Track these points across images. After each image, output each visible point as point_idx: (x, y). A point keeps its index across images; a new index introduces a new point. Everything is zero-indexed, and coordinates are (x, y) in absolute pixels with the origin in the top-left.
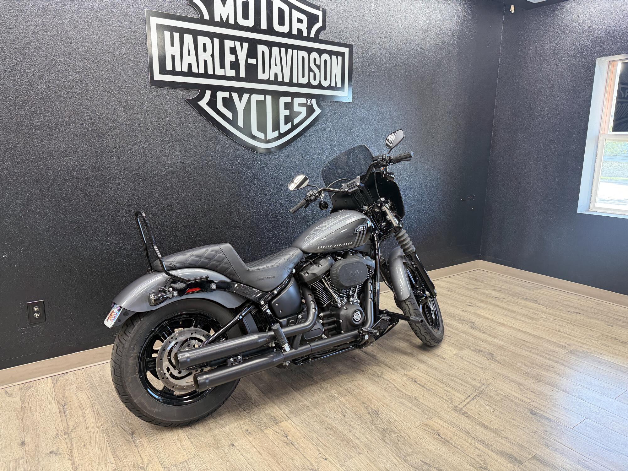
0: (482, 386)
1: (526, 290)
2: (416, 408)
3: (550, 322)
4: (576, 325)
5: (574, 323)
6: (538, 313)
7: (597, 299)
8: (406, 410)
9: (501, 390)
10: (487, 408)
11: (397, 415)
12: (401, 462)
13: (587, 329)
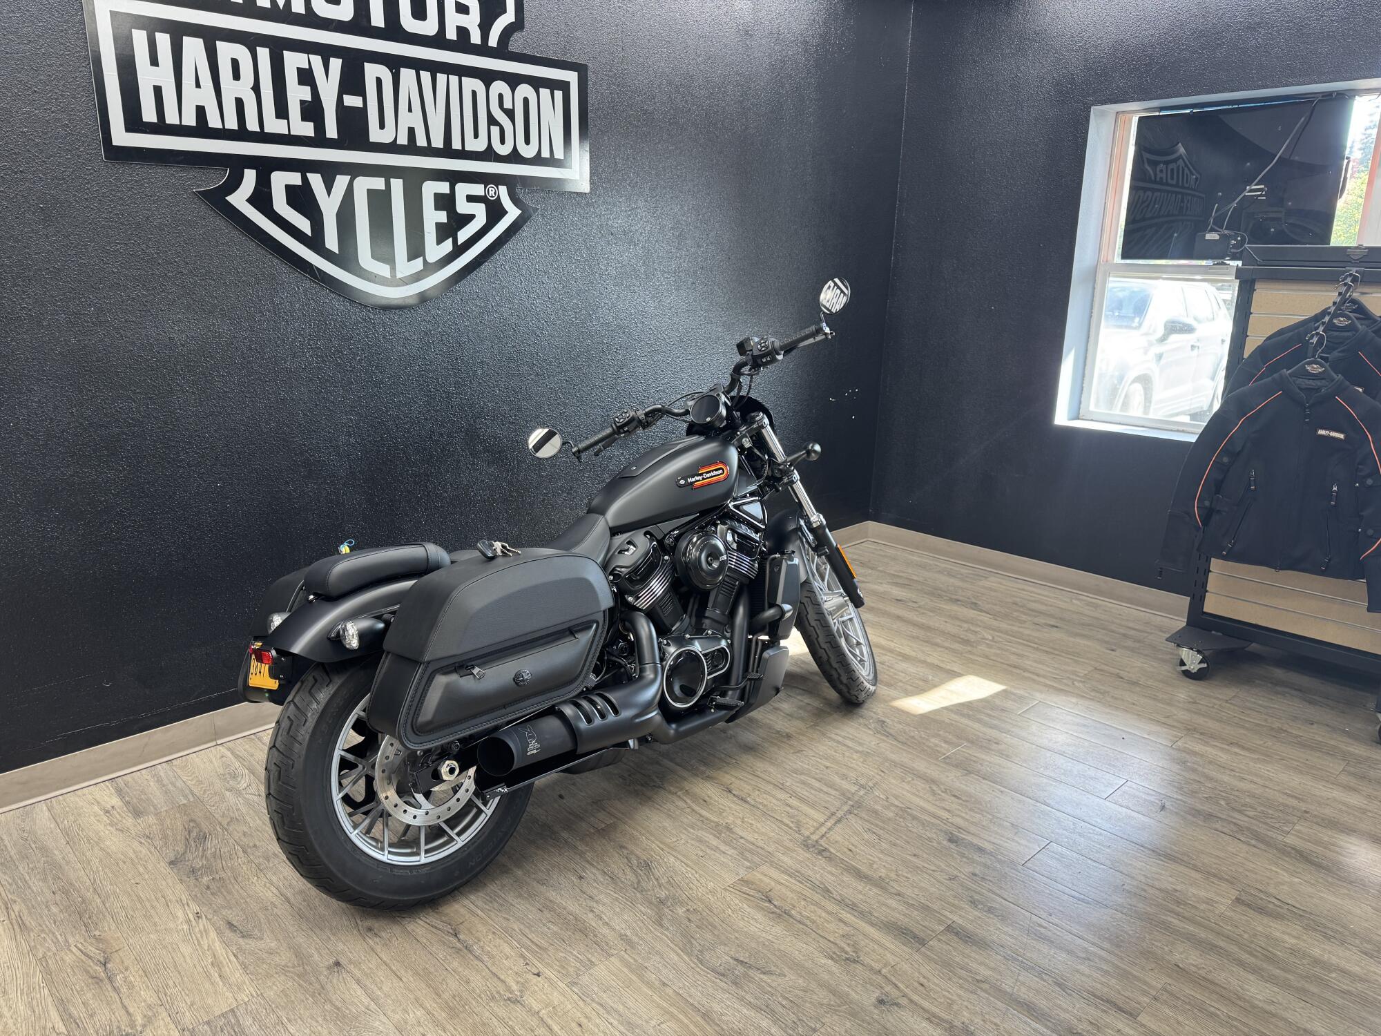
0: (859, 790)
1: (958, 583)
2: (728, 848)
3: (999, 648)
4: (1047, 652)
5: (1044, 648)
6: (978, 629)
7: (1091, 595)
8: (707, 854)
9: (896, 797)
10: (866, 836)
11: (688, 866)
12: (693, 965)
13: (1067, 660)
